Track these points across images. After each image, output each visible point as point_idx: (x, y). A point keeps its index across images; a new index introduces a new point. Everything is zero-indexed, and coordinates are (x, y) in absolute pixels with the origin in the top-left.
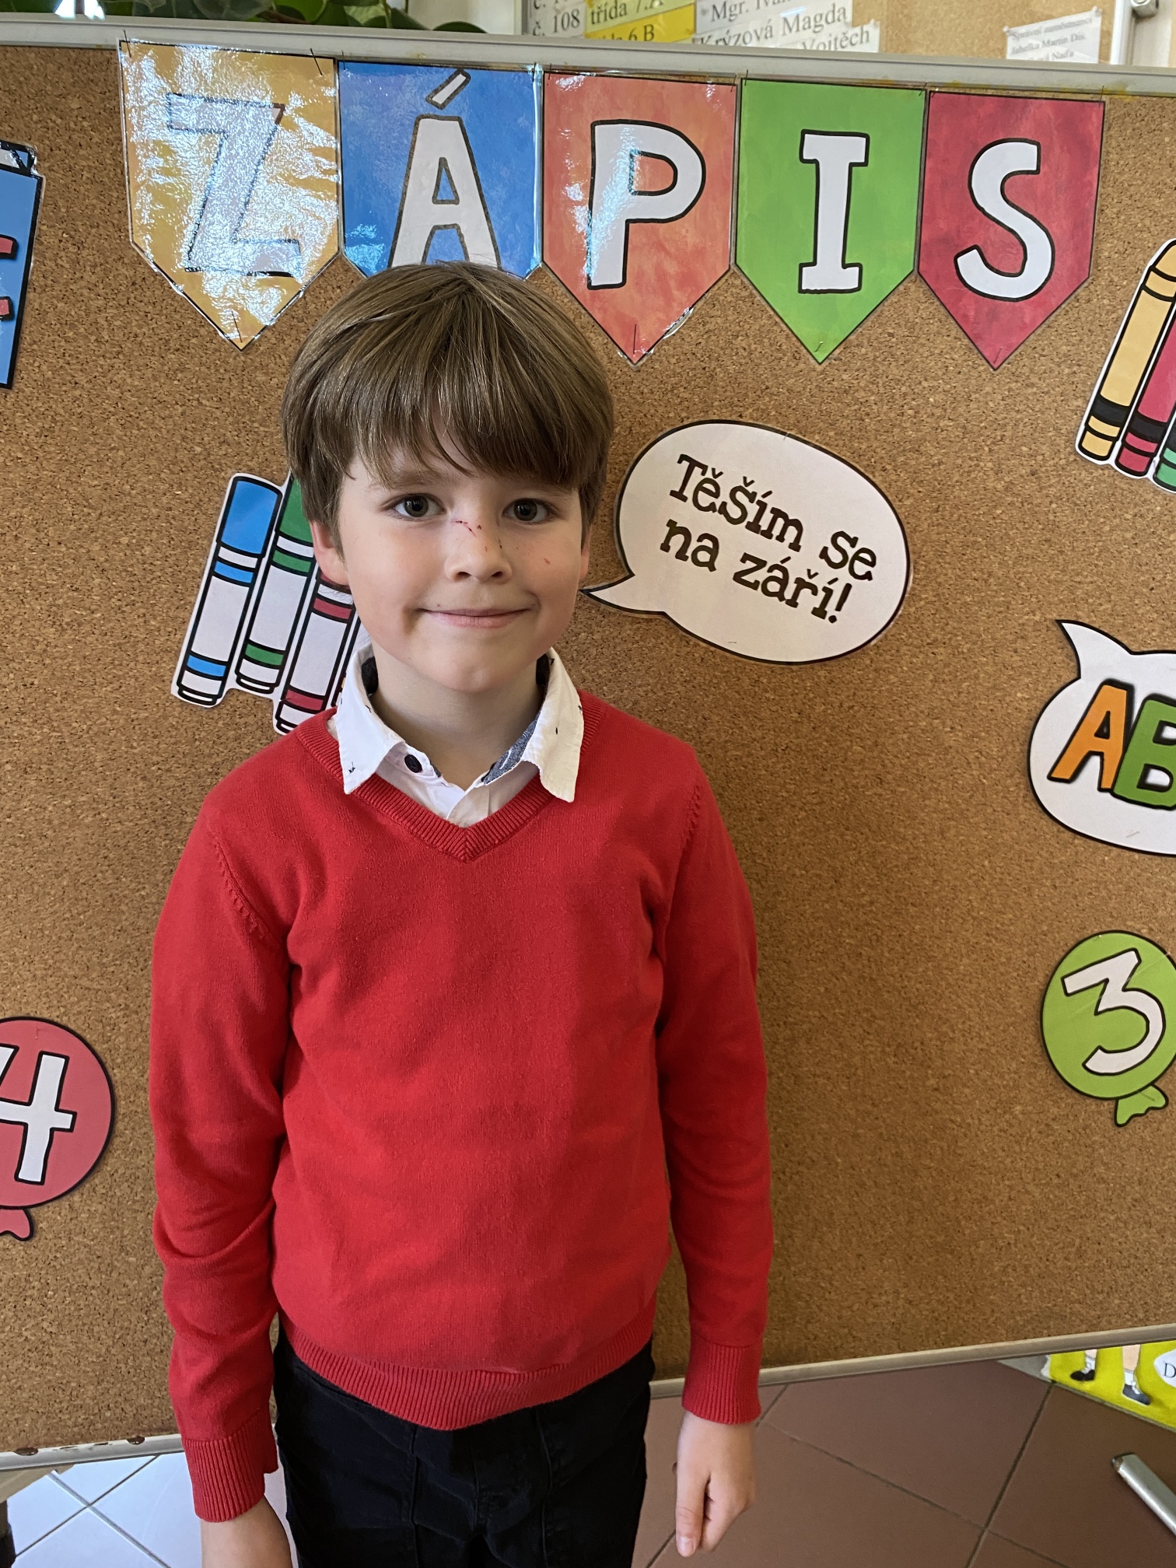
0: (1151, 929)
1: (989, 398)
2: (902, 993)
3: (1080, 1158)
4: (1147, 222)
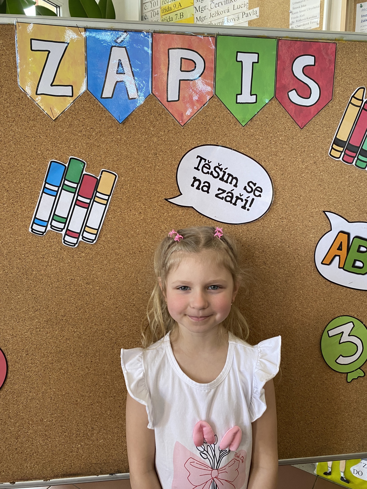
0: (358, 315)
1: (300, 138)
3: (335, 393)
4: (352, 82)
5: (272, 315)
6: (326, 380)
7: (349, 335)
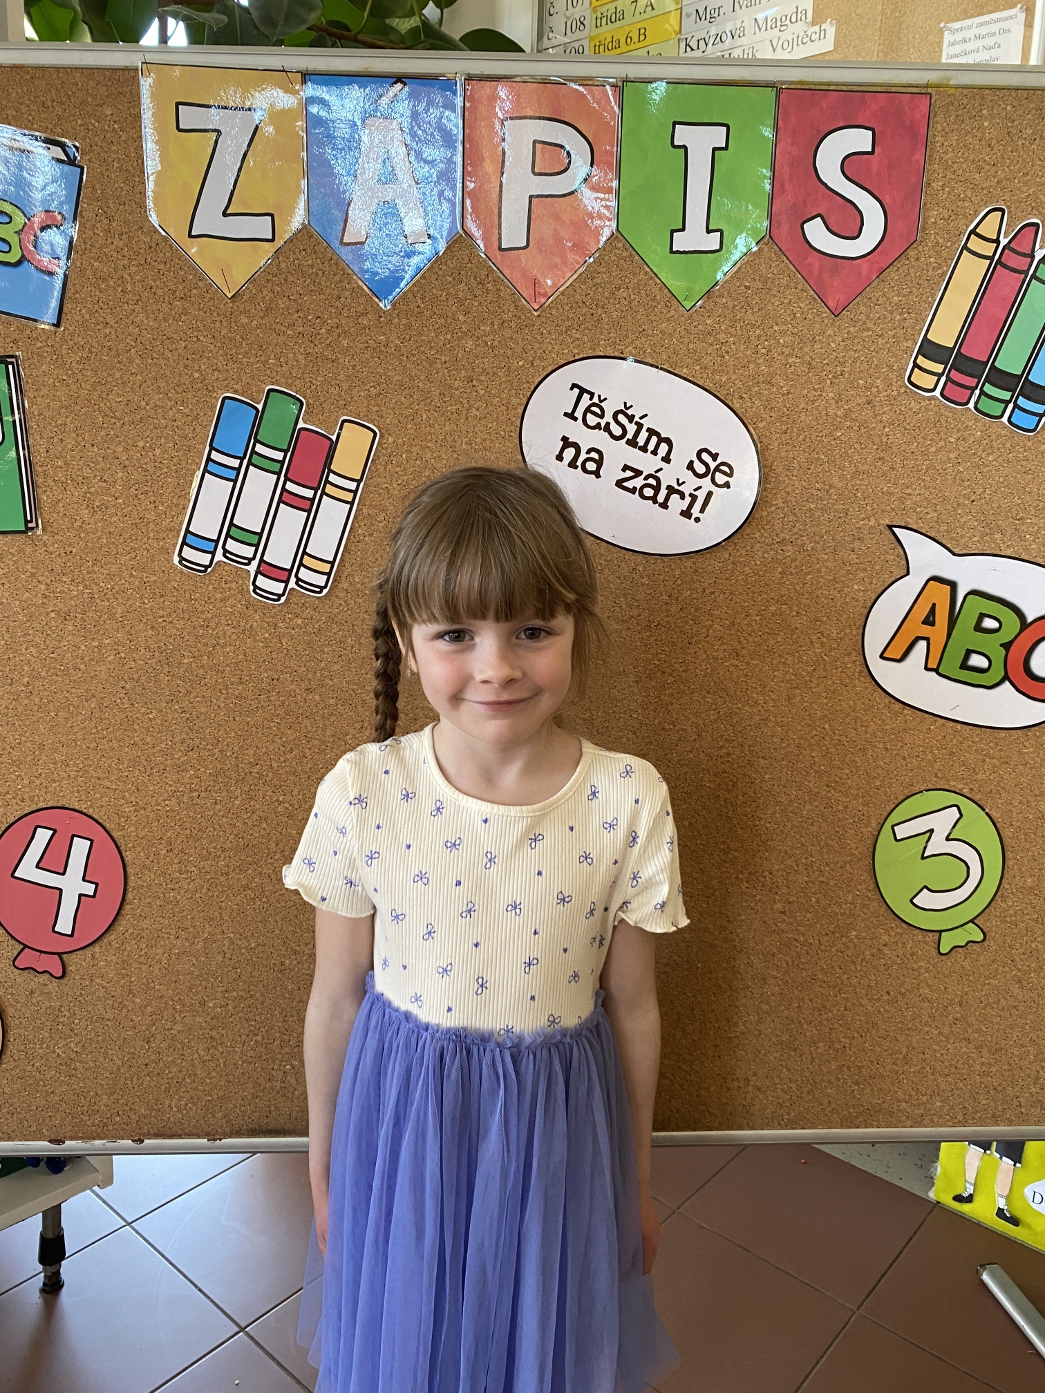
0: (972, 789)
1: (831, 339)
2: (754, 830)
3: (907, 980)
4: (970, 195)
5: (753, 780)
6: (885, 945)
7: (948, 839)
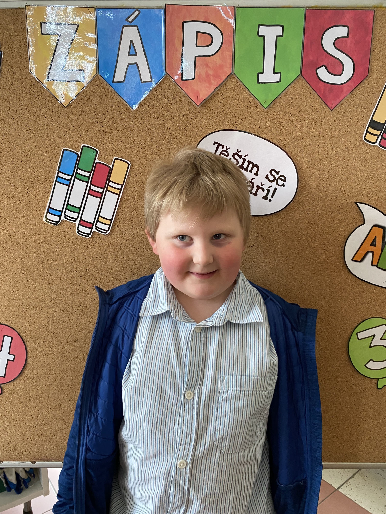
1: (329, 121)
3: (363, 399)
6: (353, 384)
7: (381, 339)
